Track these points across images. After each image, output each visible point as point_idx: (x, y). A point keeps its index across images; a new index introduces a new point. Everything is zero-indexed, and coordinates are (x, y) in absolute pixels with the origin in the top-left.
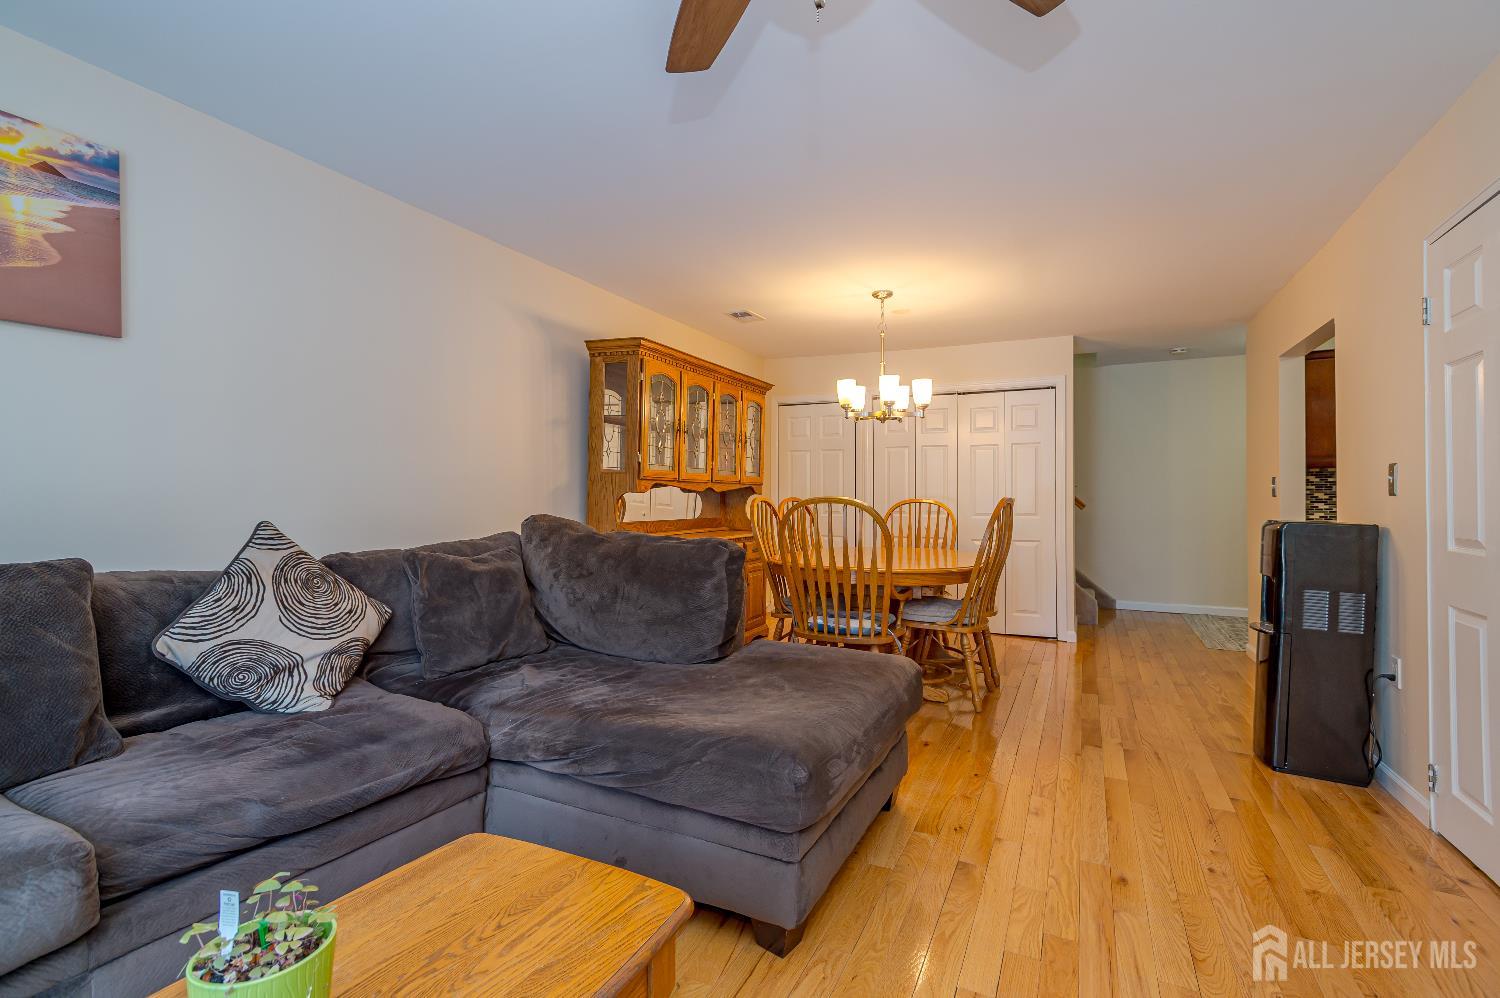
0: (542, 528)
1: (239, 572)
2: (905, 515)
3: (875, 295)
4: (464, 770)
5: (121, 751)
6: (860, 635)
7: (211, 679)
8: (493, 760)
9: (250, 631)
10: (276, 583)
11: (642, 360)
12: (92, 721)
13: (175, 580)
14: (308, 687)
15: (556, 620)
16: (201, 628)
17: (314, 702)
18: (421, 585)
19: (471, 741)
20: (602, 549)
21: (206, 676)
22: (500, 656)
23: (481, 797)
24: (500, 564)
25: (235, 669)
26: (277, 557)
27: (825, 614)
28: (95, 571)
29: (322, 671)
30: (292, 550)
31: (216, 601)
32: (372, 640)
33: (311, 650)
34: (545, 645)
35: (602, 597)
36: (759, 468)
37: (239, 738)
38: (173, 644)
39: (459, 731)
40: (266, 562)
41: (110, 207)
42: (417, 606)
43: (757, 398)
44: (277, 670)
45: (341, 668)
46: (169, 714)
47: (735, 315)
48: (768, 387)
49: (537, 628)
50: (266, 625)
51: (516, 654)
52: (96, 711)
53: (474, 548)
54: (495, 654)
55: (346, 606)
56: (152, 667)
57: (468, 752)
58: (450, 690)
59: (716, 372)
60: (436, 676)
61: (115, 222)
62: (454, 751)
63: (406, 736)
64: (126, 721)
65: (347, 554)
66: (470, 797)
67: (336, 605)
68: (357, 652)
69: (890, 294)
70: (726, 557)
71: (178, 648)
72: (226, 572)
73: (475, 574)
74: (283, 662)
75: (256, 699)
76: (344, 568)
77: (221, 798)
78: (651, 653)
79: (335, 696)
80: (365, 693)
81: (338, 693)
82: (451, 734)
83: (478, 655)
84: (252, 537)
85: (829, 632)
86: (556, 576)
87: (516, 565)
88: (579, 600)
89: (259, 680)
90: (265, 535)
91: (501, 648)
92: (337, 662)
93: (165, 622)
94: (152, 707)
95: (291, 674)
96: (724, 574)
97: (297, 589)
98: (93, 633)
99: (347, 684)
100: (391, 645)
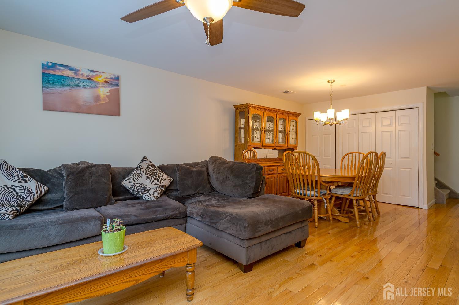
0: (214, 159)
1: (139, 168)
2: (350, 158)
3: (329, 82)
4: (180, 217)
5: (114, 204)
6: (314, 196)
7: (132, 191)
8: (188, 216)
9: (140, 181)
10: (146, 171)
11: (249, 110)
12: (110, 197)
13: (127, 169)
14: (152, 195)
15: (214, 184)
16: (130, 180)
17: (152, 199)
18: (179, 173)
19: (182, 211)
20: (225, 166)
21: (131, 190)
22: (198, 192)
23: (184, 225)
24: (200, 169)
25: (137, 189)
26: (146, 165)
27: (302, 189)
28: (112, 167)
29: (154, 192)
30: (150, 163)
31: (134, 174)
32: (167, 186)
33: (153, 186)
34: (210, 191)
35: (223, 179)
36: (296, 142)
37: (135, 204)
38: (125, 183)
39: (179, 208)
40: (144, 166)
41: (117, 88)
42: (178, 179)
43: (295, 118)
44: (145, 191)
45: (159, 192)
46: (124, 198)
47: (284, 92)
48: (299, 114)
49: (208, 186)
50: (143, 180)
51: (202, 193)
52: (111, 195)
53: (195, 164)
54: (196, 192)
55: (161, 177)
56: (122, 187)
57: (180, 213)
58: (182, 200)
59: (277, 111)
60: (181, 196)
61: (118, 91)
62: (177, 212)
63: (167, 207)
64: (116, 198)
65: (164, 165)
66: (182, 224)
67: (159, 177)
68: (163, 189)
69: (334, 81)
70: (255, 168)
71: (126, 184)
72: (136, 168)
73: (192, 171)
74: (146, 189)
75: (141, 196)
76: (162, 168)
77: (127, 214)
78: (234, 194)
79: (158, 198)
80: (165, 198)
81: (158, 197)
82: (176, 209)
83: (192, 192)
84: (142, 160)
85: (304, 195)
86: (214, 172)
87: (205, 169)
88: (218, 179)
89: (142, 192)
90: (145, 160)
91: (198, 191)
92: (158, 190)
93: (124, 178)
94: (122, 196)
95: (148, 192)
96: (255, 173)
97: (150, 172)
98: (111, 179)
99: (161, 196)
100: (173, 188)
